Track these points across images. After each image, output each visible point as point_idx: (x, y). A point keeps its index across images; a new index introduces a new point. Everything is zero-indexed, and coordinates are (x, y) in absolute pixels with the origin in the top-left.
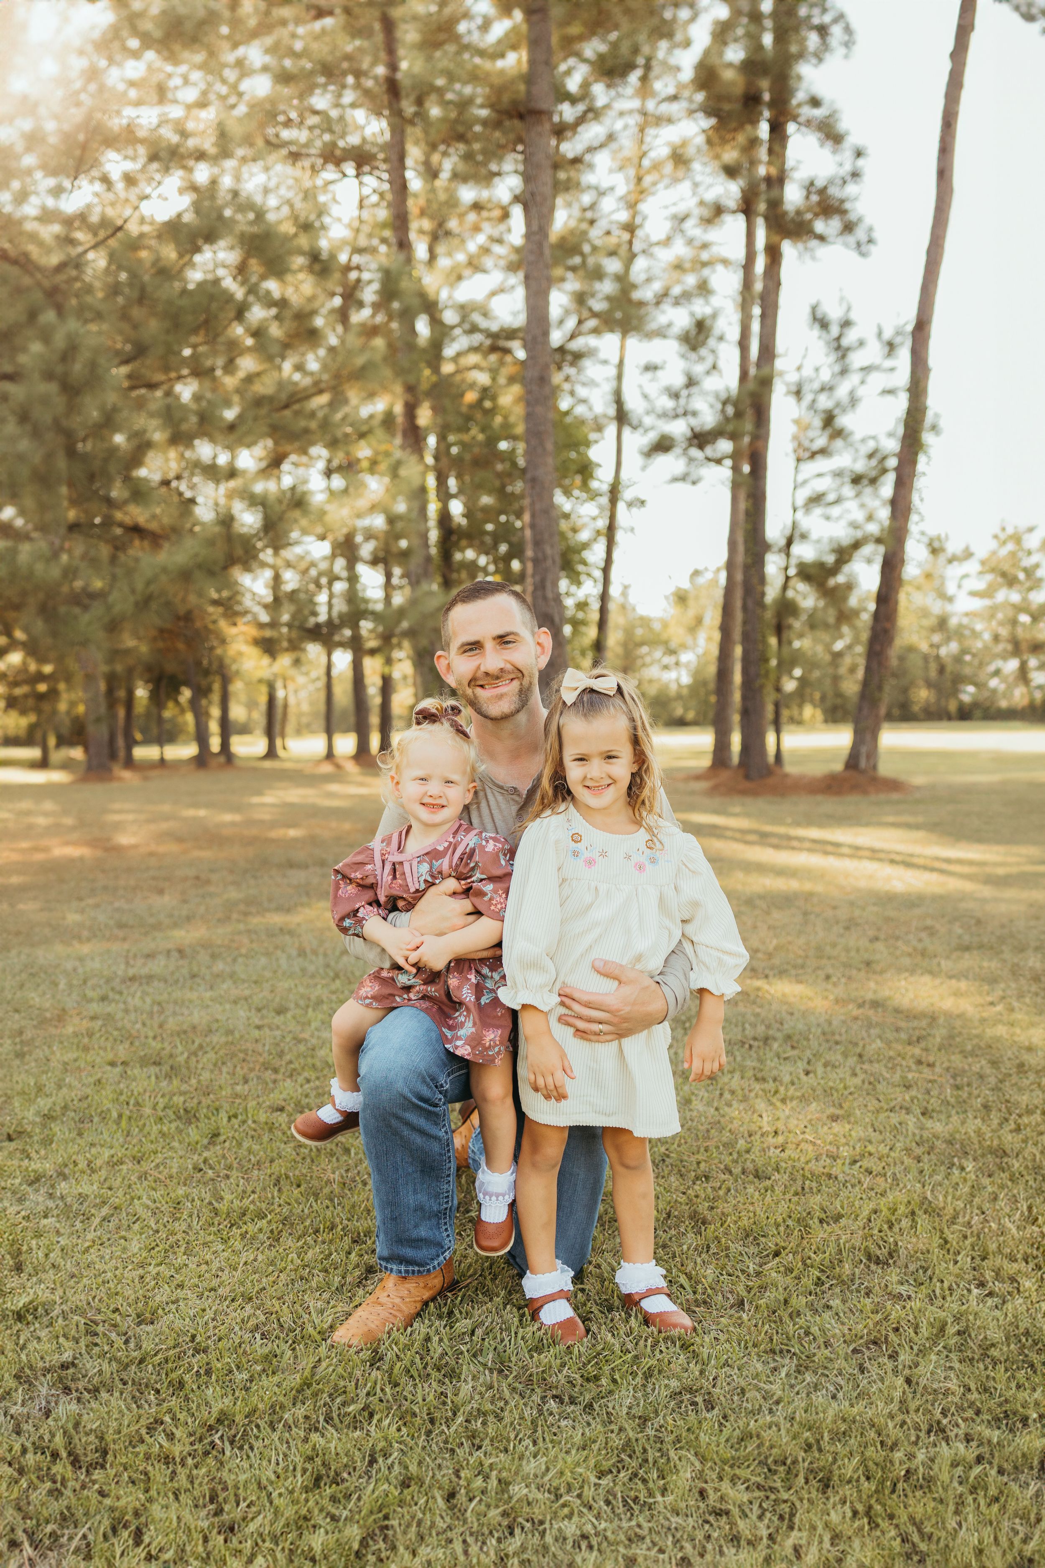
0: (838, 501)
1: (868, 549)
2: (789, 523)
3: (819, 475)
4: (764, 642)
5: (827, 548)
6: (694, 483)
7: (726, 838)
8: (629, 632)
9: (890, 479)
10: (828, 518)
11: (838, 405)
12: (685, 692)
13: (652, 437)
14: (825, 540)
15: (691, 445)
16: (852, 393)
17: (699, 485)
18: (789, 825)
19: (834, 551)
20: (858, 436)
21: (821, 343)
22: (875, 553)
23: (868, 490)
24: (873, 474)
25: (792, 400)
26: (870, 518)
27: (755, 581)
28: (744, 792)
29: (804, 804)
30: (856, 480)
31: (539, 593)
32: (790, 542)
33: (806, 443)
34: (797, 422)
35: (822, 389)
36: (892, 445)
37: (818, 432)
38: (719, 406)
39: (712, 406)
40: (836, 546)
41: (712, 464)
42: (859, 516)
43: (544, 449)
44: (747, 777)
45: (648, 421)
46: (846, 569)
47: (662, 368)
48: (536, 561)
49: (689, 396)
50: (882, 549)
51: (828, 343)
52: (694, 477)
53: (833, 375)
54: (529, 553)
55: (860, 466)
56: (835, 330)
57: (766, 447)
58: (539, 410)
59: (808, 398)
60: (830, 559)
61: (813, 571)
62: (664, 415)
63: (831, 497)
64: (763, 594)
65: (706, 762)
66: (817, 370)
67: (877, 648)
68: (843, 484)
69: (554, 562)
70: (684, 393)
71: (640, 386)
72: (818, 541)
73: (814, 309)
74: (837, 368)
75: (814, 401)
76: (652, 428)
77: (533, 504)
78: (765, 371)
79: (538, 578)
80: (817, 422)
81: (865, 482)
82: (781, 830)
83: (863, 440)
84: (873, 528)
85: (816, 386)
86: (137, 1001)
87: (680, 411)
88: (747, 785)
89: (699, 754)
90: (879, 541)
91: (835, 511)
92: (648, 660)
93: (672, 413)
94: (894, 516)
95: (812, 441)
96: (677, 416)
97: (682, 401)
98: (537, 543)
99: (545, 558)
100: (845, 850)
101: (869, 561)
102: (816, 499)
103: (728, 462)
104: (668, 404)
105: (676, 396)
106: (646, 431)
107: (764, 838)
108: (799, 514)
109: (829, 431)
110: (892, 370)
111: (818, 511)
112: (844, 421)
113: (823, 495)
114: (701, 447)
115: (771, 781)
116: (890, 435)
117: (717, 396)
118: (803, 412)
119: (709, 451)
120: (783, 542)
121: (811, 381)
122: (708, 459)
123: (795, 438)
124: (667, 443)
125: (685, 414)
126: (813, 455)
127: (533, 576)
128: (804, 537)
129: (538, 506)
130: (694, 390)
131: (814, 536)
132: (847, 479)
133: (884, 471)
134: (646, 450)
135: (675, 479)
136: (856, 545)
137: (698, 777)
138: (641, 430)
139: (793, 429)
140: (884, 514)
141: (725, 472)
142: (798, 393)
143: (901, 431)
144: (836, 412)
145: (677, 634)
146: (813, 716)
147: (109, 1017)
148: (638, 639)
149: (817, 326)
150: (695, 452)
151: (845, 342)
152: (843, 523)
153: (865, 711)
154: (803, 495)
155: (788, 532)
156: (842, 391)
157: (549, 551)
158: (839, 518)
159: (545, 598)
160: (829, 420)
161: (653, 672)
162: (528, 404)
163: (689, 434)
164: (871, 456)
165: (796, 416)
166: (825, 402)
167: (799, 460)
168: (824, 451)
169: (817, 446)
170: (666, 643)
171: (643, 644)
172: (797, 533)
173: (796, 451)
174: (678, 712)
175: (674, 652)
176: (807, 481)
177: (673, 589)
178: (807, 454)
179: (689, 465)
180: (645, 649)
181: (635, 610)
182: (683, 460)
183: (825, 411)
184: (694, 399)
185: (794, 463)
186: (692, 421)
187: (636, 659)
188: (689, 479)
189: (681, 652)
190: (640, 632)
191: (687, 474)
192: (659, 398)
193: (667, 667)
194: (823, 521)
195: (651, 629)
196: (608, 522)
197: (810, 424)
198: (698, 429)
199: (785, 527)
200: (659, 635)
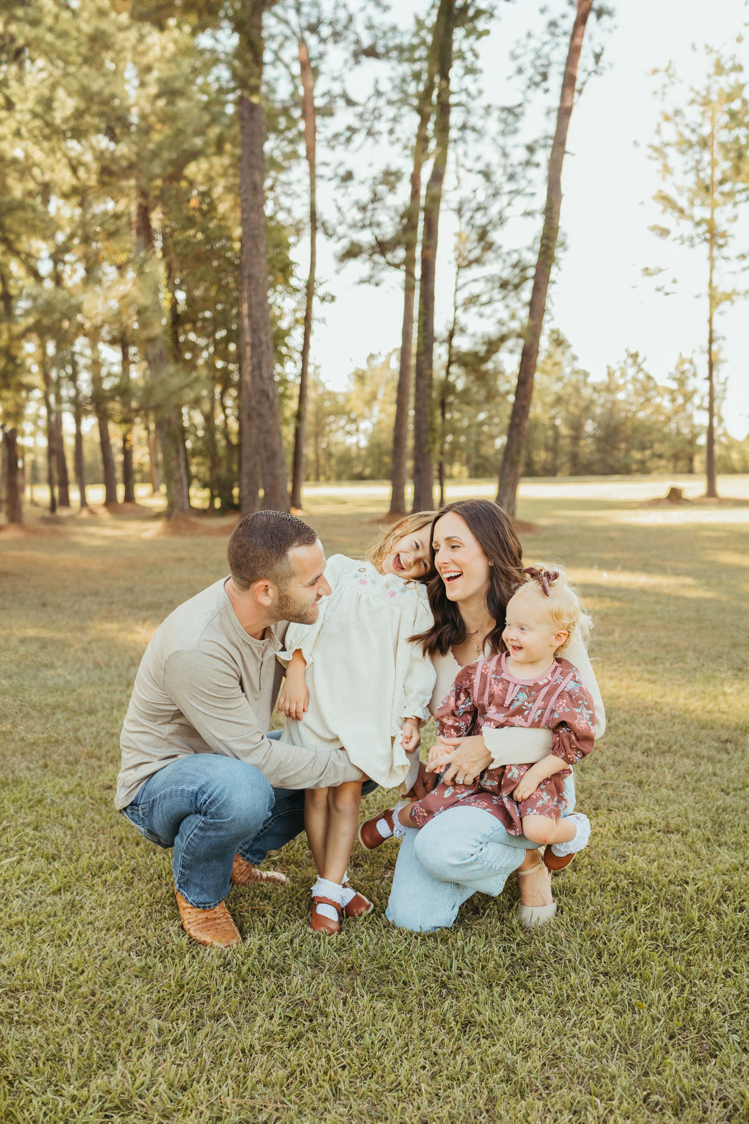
0: (489, 302)
1: (510, 343)
2: (452, 319)
3: (475, 280)
4: (432, 414)
5: (480, 341)
8: (320, 404)
9: (530, 284)
10: (481, 316)
11: (490, 222)
12: (363, 453)
13: (345, 243)
14: (479, 334)
15: (374, 252)
16: (500, 213)
19: (484, 343)
20: (505, 250)
22: (516, 345)
23: (512, 294)
24: (516, 281)
25: (454, 216)
26: (513, 317)
27: (425, 365)
30: (504, 285)
31: (257, 373)
32: (451, 335)
33: (465, 253)
34: (459, 235)
35: (478, 209)
36: (532, 258)
37: (475, 244)
38: (398, 219)
39: (392, 219)
40: (487, 339)
41: (392, 268)
42: (504, 314)
43: (258, 251)
45: (341, 230)
46: (494, 357)
48: (254, 346)
49: (374, 209)
50: (521, 342)
52: (376, 279)
53: (487, 197)
54: (248, 339)
55: (507, 274)
57: (434, 256)
58: (253, 215)
59: (468, 215)
60: (482, 349)
61: (468, 359)
62: (353, 226)
63: (484, 299)
64: (431, 377)
65: (386, 509)
66: (475, 191)
67: (517, 421)
68: (493, 289)
69: (268, 347)
70: (370, 207)
71: (335, 200)
72: (474, 335)
74: (488, 192)
75: (472, 218)
76: (344, 237)
77: (250, 297)
78: (435, 191)
79: (255, 360)
80: (474, 236)
81: (510, 287)
83: (509, 253)
84: (515, 325)
85: (473, 205)
87: (367, 222)
89: (378, 502)
90: (519, 336)
91: (487, 310)
92: (334, 427)
93: (360, 224)
94: (531, 315)
95: (470, 251)
96: (364, 227)
97: (369, 214)
98: (254, 331)
99: (261, 344)
101: (512, 351)
102: (472, 300)
103: (403, 267)
104: (358, 216)
105: (363, 209)
106: (339, 239)
108: (460, 311)
109: (482, 244)
110: (533, 194)
111: (474, 310)
112: (494, 236)
113: (478, 296)
114: (383, 254)
116: (530, 249)
117: (396, 211)
118: (463, 227)
119: (389, 257)
120: (446, 334)
121: (470, 201)
122: (389, 264)
123: (457, 248)
124: (357, 250)
125: (371, 225)
126: (470, 264)
127: (252, 358)
128: (462, 330)
129: (254, 300)
130: (378, 205)
131: (470, 331)
132: (497, 285)
133: (525, 279)
134: (340, 254)
135: (362, 282)
136: (503, 339)
137: (380, 521)
138: (335, 238)
139: (455, 240)
140: (524, 313)
141: (400, 275)
142: (459, 211)
143: (538, 246)
144: (489, 228)
145: (357, 406)
148: (326, 410)
150: (377, 257)
152: (494, 320)
153: (507, 470)
154: (463, 295)
155: (450, 326)
156: (494, 211)
157: (264, 338)
158: (489, 317)
159: (261, 377)
160: (483, 235)
161: (338, 437)
162: (243, 211)
163: (374, 243)
164: (515, 266)
165: (457, 230)
166: (480, 219)
167: (459, 267)
168: (477, 261)
169: (472, 256)
170: (348, 413)
171: (330, 414)
172: (457, 328)
173: (457, 260)
174: (358, 469)
175: (354, 421)
176: (465, 285)
177: (353, 369)
178: (465, 263)
179: (373, 269)
180: (331, 418)
181: (323, 385)
182: (368, 265)
183: (479, 227)
184: (378, 212)
185: (455, 270)
186: (377, 231)
187: (323, 427)
188: (373, 281)
189: (360, 421)
190: (327, 404)
191: (371, 277)
192: (349, 210)
193: (349, 433)
194: (477, 319)
195: (337, 402)
196: (304, 313)
197: (468, 237)
198: (380, 238)
199: (448, 322)
200: (343, 407)
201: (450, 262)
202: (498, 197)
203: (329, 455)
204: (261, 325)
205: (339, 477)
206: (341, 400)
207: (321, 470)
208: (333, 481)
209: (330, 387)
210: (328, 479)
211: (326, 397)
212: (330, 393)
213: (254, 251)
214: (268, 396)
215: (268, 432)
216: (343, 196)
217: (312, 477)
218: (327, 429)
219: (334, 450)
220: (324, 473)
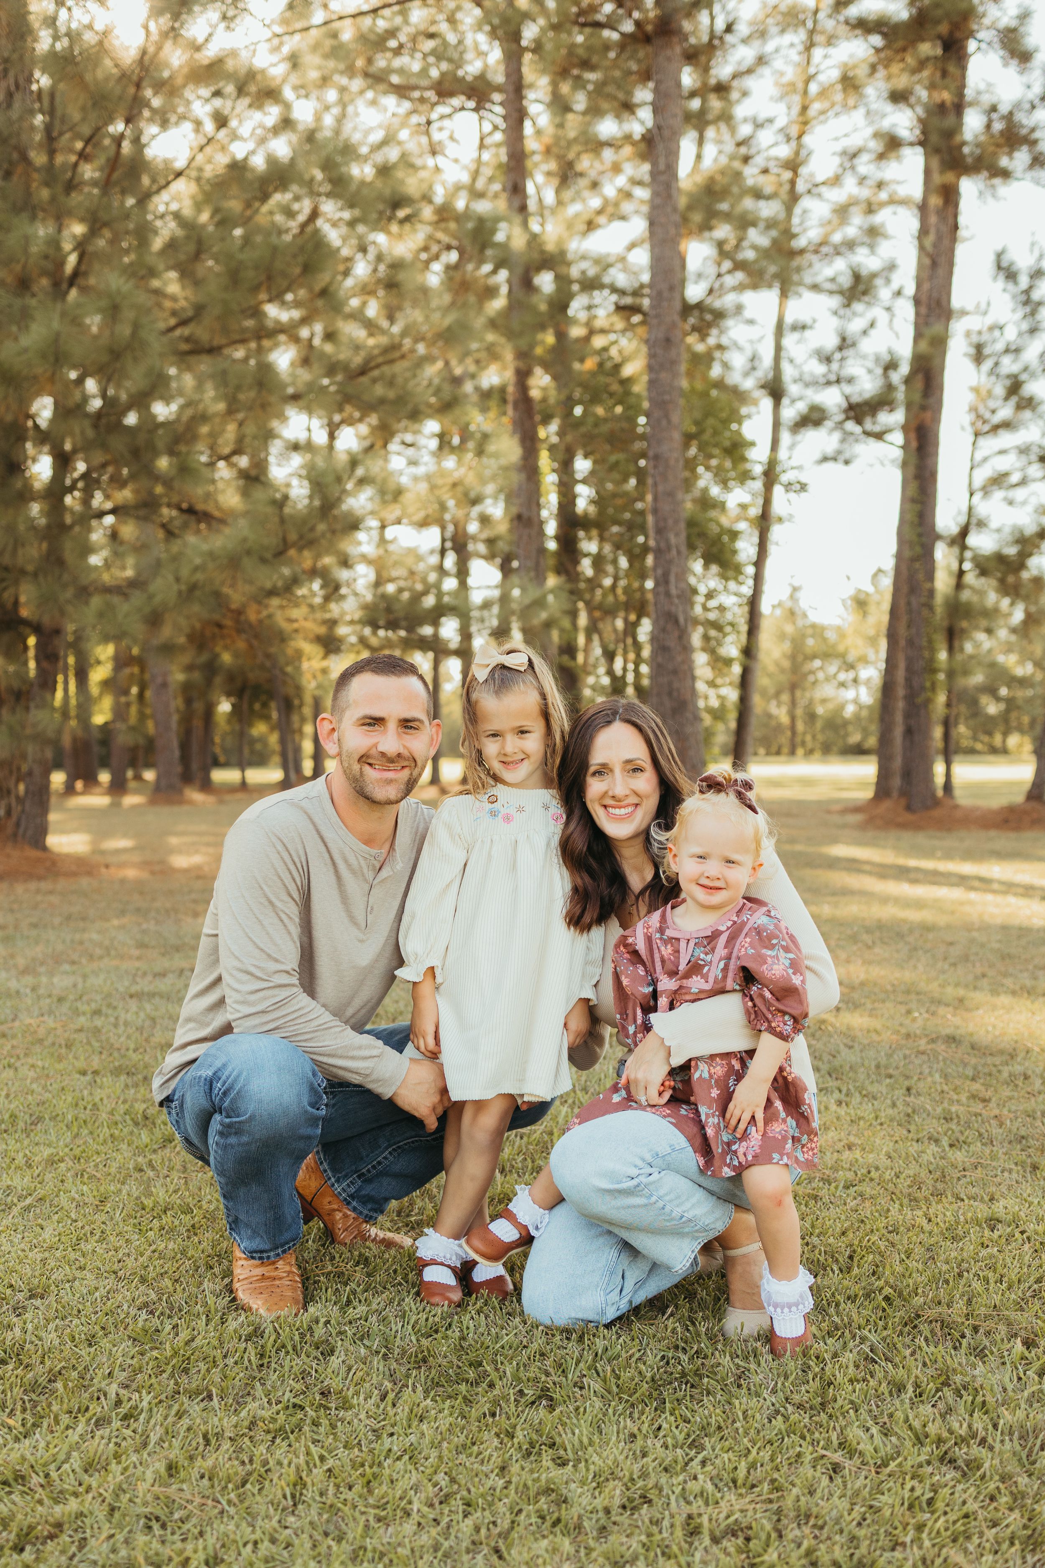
0: (1023, 482)
2: (965, 509)
3: (1002, 452)
4: (933, 650)
5: (1010, 539)
6: (847, 462)
7: (860, 871)
8: (797, 643)
10: (1011, 503)
11: (1026, 369)
12: (864, 713)
13: (802, 407)
14: (1007, 530)
15: (848, 418)
16: (1041, 356)
17: (852, 467)
18: (939, 859)
19: (1016, 541)
21: (1007, 297)
25: (970, 364)
27: (921, 576)
28: (903, 826)
29: (972, 838)
31: (661, 589)
32: (964, 532)
33: (987, 415)
34: (976, 390)
35: (1007, 351)
37: (999, 401)
38: (879, 371)
39: (870, 371)
40: (1017, 535)
41: (871, 441)
43: (669, 422)
44: (909, 808)
45: (798, 390)
46: (1033, 561)
47: (811, 327)
49: (842, 359)
51: (1014, 297)
52: (847, 455)
53: (1020, 334)
56: (1024, 281)
57: (937, 420)
58: (664, 376)
59: (990, 361)
60: (1012, 551)
61: (992, 565)
62: (814, 383)
63: (1015, 478)
65: (865, 794)
66: (1000, 327)
68: (1029, 462)
69: (678, 553)
70: (837, 356)
72: (998, 530)
73: (999, 256)
74: (1025, 326)
75: (996, 365)
76: (801, 398)
77: (655, 484)
79: (659, 572)
80: (1000, 390)
82: (928, 864)
85: (1000, 346)
86: (130, 1017)
87: (833, 378)
88: (909, 817)
91: (1019, 494)
92: (820, 675)
93: (822, 380)
95: (993, 412)
96: (829, 383)
97: (835, 366)
99: (669, 548)
100: (996, 886)
102: (998, 480)
104: (819, 369)
105: (828, 360)
106: (793, 401)
107: (903, 873)
109: (1014, 400)
111: (998, 495)
112: (1033, 388)
113: (1006, 475)
114: (859, 421)
115: (937, 813)
118: (984, 378)
119: (869, 425)
120: (956, 532)
121: (994, 341)
122: (867, 434)
123: (973, 409)
124: (815, 416)
125: (838, 381)
126: (996, 428)
127: (655, 568)
128: (981, 524)
129: (661, 488)
130: (845, 353)
131: (994, 524)
132: (1035, 457)
136: (1043, 535)
137: (857, 809)
139: (970, 397)
142: (978, 357)
144: (1024, 377)
145: (855, 647)
146: (1020, 745)
147: (97, 1031)
148: (808, 651)
149: (1001, 277)
150: (850, 426)
151: (1036, 295)
152: (1029, 509)
154: (981, 476)
155: (963, 519)
156: (1031, 353)
157: (673, 540)
158: (1024, 503)
159: (668, 594)
160: (1014, 387)
161: (827, 691)
162: (651, 370)
163: (845, 405)
165: (974, 383)
166: (1009, 365)
167: (977, 434)
168: (1006, 425)
169: (997, 418)
170: (843, 656)
171: (814, 657)
172: (974, 521)
173: (973, 424)
174: (855, 738)
175: (851, 667)
176: (985, 459)
177: (852, 592)
178: (986, 428)
179: (843, 441)
180: (817, 663)
181: (805, 615)
182: (837, 436)
183: (1009, 376)
184: (850, 362)
185: (971, 438)
186: (848, 389)
187: (805, 676)
188: (842, 458)
189: (860, 666)
190: (810, 642)
191: (839, 452)
192: (806, 362)
193: (843, 685)
194: (1004, 506)
195: (825, 640)
196: (760, 511)
197: (990, 393)
198: (855, 399)
199: (959, 513)
200: (834, 646)
201: (963, 428)
202: (1037, 334)
203: (812, 717)
204: (670, 522)
205: (827, 749)
206: (831, 636)
207: (798, 739)
208: (817, 755)
209: (814, 617)
210: (809, 753)
211: (810, 631)
212: (814, 626)
213: (664, 423)
214: (676, 621)
215: (675, 672)
216: (799, 342)
217: (785, 750)
218: (811, 678)
219: (820, 710)
220: (803, 744)
